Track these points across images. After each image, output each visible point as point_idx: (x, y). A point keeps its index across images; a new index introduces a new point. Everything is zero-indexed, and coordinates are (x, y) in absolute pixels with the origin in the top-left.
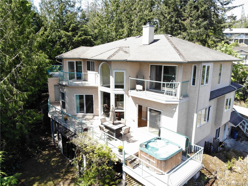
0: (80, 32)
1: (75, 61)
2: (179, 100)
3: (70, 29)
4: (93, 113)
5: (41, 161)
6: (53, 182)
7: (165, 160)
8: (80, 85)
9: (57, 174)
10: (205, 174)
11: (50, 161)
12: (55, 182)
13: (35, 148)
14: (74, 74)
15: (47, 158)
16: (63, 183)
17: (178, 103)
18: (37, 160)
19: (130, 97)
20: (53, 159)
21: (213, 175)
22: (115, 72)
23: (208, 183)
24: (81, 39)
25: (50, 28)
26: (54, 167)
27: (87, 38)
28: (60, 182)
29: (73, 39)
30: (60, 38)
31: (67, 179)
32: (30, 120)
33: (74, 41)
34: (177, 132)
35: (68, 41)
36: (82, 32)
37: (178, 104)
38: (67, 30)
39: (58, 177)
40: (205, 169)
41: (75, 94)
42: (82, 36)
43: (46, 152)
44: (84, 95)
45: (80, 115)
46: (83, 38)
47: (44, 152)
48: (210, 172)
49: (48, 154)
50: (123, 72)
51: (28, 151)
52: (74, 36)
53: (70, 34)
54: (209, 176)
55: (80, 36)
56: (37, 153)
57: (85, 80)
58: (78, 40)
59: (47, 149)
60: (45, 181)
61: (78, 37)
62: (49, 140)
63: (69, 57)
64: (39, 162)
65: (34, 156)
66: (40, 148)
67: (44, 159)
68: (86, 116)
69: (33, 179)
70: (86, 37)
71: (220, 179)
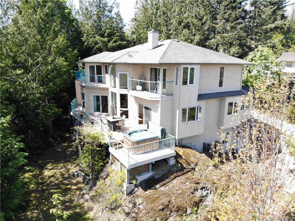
0: (115, 38)
1: (95, 65)
2: (160, 97)
3: (106, 35)
4: (108, 113)
5: (59, 150)
6: (64, 164)
7: (137, 142)
8: (96, 86)
9: (68, 159)
10: (182, 164)
11: (66, 151)
12: (65, 165)
13: (56, 139)
14: (94, 76)
15: (65, 148)
16: (71, 165)
17: (160, 99)
18: (56, 149)
19: (133, 96)
20: (69, 149)
21: (191, 166)
22: (120, 74)
23: (183, 171)
24: (116, 45)
25: (86, 34)
26: (68, 155)
27: (122, 44)
28: (69, 164)
29: (108, 45)
30: (96, 43)
31: (75, 163)
32: (49, 112)
33: (109, 47)
34: (160, 125)
35: (104, 46)
36: (117, 38)
37: (160, 101)
38: (102, 36)
39: (69, 161)
40: (185, 160)
41: (92, 95)
42: (118, 42)
43: (66, 144)
44: (100, 96)
45: (97, 113)
46: (117, 43)
47: (63, 144)
48: (188, 163)
49: (67, 145)
50: (127, 74)
51: (50, 141)
52: (109, 41)
53: (106, 39)
54: (186, 166)
55: (115, 42)
56: (58, 144)
57: (104, 83)
58: (113, 46)
59: (67, 142)
60: (58, 163)
61: (113, 43)
62: (71, 136)
63: (89, 61)
64: (58, 151)
65: (54, 146)
66: (60, 140)
67: (62, 149)
68: (102, 115)
69: (48, 161)
70: (121, 42)
71: (198, 171)
